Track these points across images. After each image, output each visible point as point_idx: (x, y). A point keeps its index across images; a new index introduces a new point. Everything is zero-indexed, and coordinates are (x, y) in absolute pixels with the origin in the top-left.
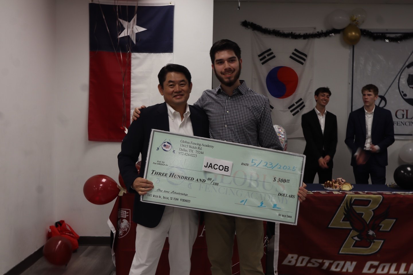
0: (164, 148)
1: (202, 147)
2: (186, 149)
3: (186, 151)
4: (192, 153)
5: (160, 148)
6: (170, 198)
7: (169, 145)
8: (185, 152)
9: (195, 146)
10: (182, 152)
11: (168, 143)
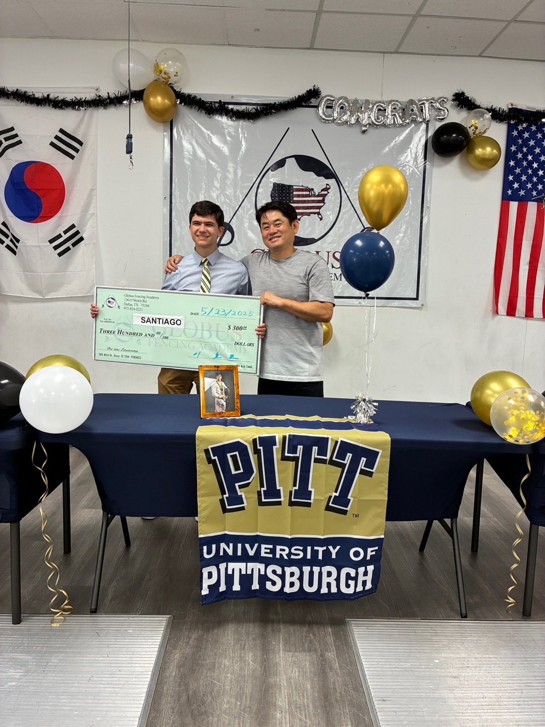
0: (109, 305)
1: (147, 299)
2: (131, 303)
3: (131, 305)
4: (138, 307)
5: (105, 305)
6: (120, 356)
7: (113, 301)
8: (130, 307)
9: (139, 299)
10: (127, 306)
11: (112, 298)
